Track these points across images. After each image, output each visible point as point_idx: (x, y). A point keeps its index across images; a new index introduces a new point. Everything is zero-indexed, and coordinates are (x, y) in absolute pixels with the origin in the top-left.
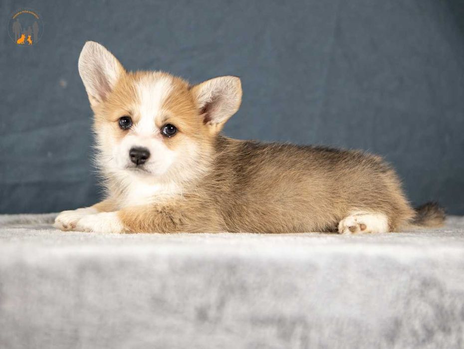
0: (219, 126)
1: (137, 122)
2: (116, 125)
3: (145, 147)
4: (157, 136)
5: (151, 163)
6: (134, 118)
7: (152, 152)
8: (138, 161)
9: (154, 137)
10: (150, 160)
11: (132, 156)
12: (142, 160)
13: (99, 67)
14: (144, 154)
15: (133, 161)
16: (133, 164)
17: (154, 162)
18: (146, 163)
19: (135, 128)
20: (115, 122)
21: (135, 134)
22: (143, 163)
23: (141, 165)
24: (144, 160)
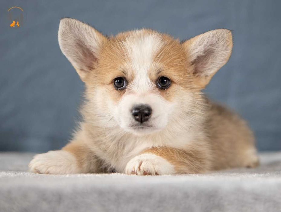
0: (209, 78)
1: (132, 80)
2: (111, 87)
3: (145, 104)
4: (154, 91)
5: (154, 118)
6: (129, 76)
7: (153, 108)
8: (141, 119)
9: (152, 92)
10: (153, 116)
11: (135, 115)
12: (146, 117)
13: (80, 40)
14: (146, 112)
15: (137, 120)
16: (137, 122)
17: (157, 117)
18: (149, 120)
19: (132, 87)
20: (109, 84)
21: (133, 93)
22: (147, 120)
23: (145, 122)
24: (148, 117)
